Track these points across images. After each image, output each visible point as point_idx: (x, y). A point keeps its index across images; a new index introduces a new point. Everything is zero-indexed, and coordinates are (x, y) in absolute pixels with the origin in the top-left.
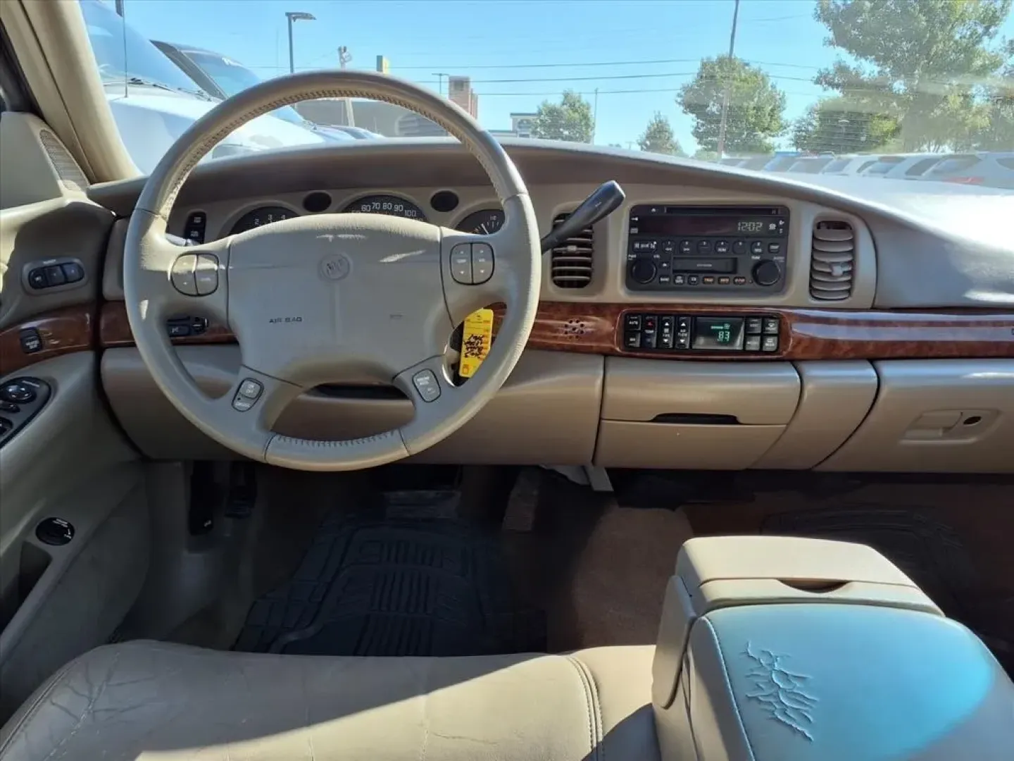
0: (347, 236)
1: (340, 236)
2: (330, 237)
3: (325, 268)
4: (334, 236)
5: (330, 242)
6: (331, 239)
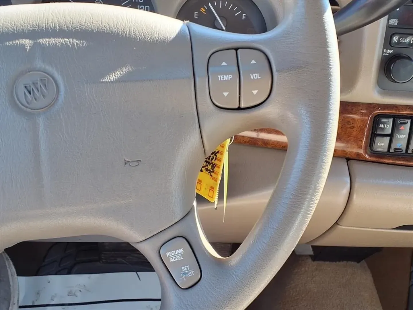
0: (52, 41)
1: (42, 41)
2: (27, 43)
3: (21, 91)
4: (34, 42)
5: (27, 50)
6: (28, 45)
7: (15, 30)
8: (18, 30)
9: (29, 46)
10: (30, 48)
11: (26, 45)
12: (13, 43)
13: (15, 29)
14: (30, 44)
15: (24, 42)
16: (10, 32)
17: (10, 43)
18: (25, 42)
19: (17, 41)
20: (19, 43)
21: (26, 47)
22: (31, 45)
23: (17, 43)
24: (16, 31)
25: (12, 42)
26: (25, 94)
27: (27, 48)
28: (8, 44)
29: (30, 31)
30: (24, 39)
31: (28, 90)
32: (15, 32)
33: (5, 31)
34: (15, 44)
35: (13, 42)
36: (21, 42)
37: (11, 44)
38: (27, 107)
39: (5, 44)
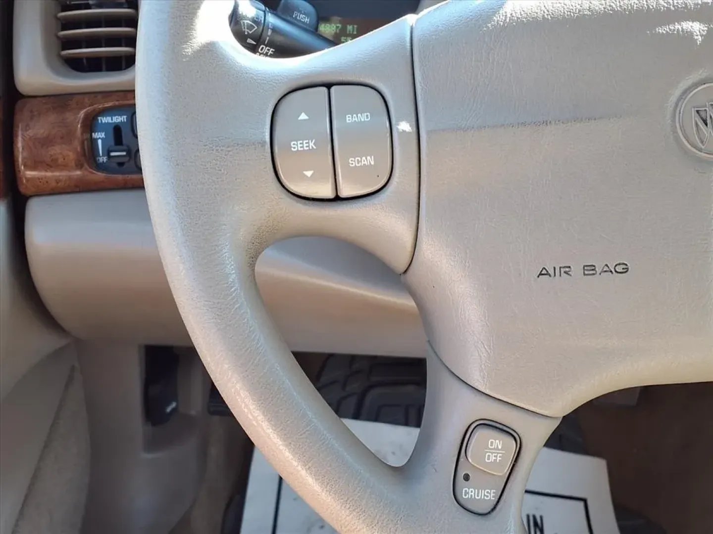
2: (696, 28)
4: (708, 28)
5: (698, 42)
6: (698, 33)
7: (670, 5)
8: (675, 4)
9: (701, 36)
10: (703, 38)
11: (695, 33)
12: (670, 30)
13: (669, 3)
14: (701, 31)
15: (690, 28)
16: (662, 8)
17: (666, 29)
18: (691, 26)
19: (677, 26)
20: (682, 28)
21: (696, 37)
22: (704, 33)
23: (678, 29)
24: (674, 6)
25: (668, 27)
26: (697, 125)
27: (697, 39)
28: (661, 30)
29: (699, 6)
30: (689, 21)
31: (702, 118)
32: (672, 7)
33: (652, 6)
34: (674, 30)
35: (670, 27)
36: (684, 28)
37: (667, 32)
38: (700, 150)
39: (656, 31)
